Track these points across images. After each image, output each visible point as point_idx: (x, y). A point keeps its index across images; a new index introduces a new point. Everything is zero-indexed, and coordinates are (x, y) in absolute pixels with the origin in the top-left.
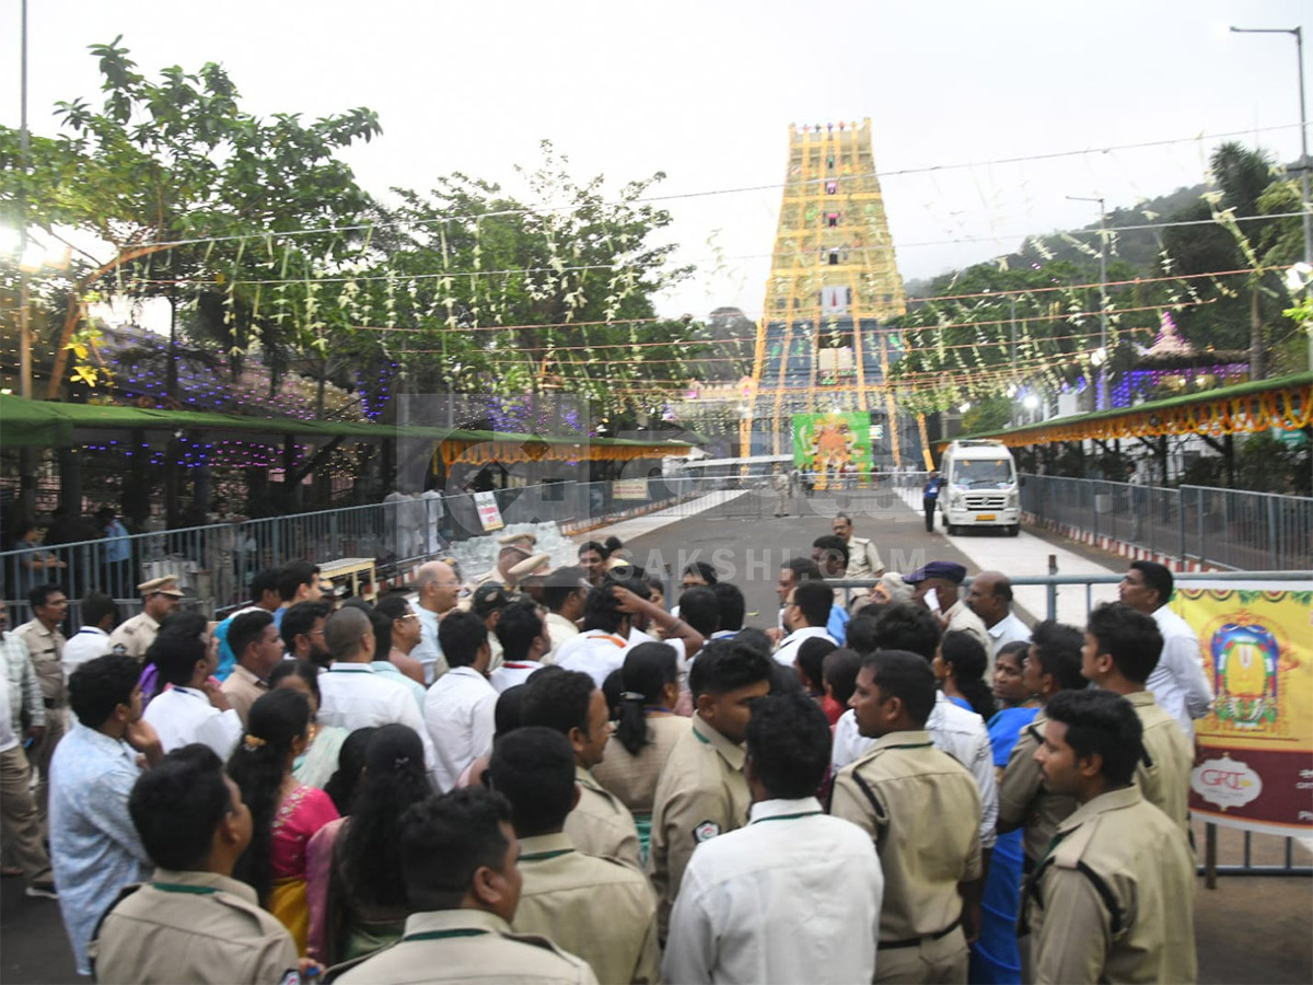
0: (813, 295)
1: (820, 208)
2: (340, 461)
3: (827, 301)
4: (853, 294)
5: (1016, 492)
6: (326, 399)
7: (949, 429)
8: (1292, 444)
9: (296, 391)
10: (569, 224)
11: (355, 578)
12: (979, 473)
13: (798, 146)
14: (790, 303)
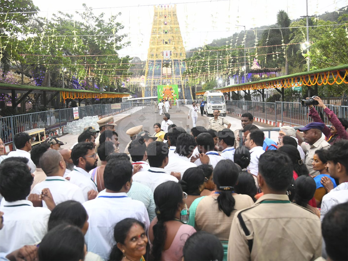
0: (161, 53)
1: (163, 29)
2: (29, 99)
3: (165, 54)
4: (172, 53)
5: (225, 105)
6: (24, 80)
7: (197, 89)
8: (299, 91)
9: (13, 77)
10: (95, 29)
11: (39, 134)
12: (215, 99)
13: (156, 11)
14: (155, 55)
